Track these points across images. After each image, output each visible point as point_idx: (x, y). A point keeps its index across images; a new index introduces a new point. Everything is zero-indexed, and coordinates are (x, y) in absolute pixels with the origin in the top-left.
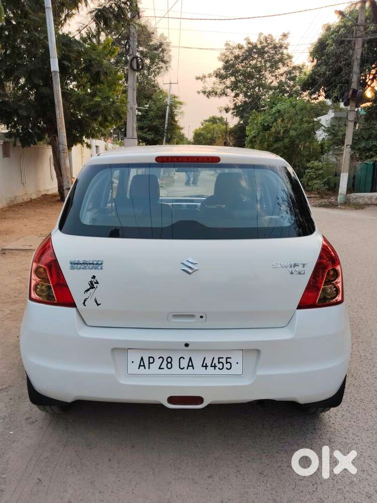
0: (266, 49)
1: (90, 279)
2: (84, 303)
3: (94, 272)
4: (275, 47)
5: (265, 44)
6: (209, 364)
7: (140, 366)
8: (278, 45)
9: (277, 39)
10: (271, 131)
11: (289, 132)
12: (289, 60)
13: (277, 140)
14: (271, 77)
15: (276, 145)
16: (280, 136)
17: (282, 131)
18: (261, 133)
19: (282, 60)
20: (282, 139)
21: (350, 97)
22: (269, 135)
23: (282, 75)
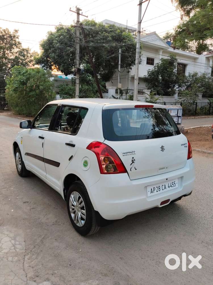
0: (5, 37)
1: (132, 159)
2: (131, 170)
3: (133, 156)
4: (10, 36)
5: (4, 34)
6: (170, 186)
7: (151, 192)
8: (12, 35)
9: (12, 32)
10: (27, 86)
11: (38, 87)
12: (20, 45)
13: (31, 90)
14: (10, 54)
15: (31, 94)
16: (33, 88)
17: (34, 86)
18: (21, 86)
19: (15, 44)
20: (35, 90)
21: (76, 72)
22: (27, 87)
23: (16, 53)
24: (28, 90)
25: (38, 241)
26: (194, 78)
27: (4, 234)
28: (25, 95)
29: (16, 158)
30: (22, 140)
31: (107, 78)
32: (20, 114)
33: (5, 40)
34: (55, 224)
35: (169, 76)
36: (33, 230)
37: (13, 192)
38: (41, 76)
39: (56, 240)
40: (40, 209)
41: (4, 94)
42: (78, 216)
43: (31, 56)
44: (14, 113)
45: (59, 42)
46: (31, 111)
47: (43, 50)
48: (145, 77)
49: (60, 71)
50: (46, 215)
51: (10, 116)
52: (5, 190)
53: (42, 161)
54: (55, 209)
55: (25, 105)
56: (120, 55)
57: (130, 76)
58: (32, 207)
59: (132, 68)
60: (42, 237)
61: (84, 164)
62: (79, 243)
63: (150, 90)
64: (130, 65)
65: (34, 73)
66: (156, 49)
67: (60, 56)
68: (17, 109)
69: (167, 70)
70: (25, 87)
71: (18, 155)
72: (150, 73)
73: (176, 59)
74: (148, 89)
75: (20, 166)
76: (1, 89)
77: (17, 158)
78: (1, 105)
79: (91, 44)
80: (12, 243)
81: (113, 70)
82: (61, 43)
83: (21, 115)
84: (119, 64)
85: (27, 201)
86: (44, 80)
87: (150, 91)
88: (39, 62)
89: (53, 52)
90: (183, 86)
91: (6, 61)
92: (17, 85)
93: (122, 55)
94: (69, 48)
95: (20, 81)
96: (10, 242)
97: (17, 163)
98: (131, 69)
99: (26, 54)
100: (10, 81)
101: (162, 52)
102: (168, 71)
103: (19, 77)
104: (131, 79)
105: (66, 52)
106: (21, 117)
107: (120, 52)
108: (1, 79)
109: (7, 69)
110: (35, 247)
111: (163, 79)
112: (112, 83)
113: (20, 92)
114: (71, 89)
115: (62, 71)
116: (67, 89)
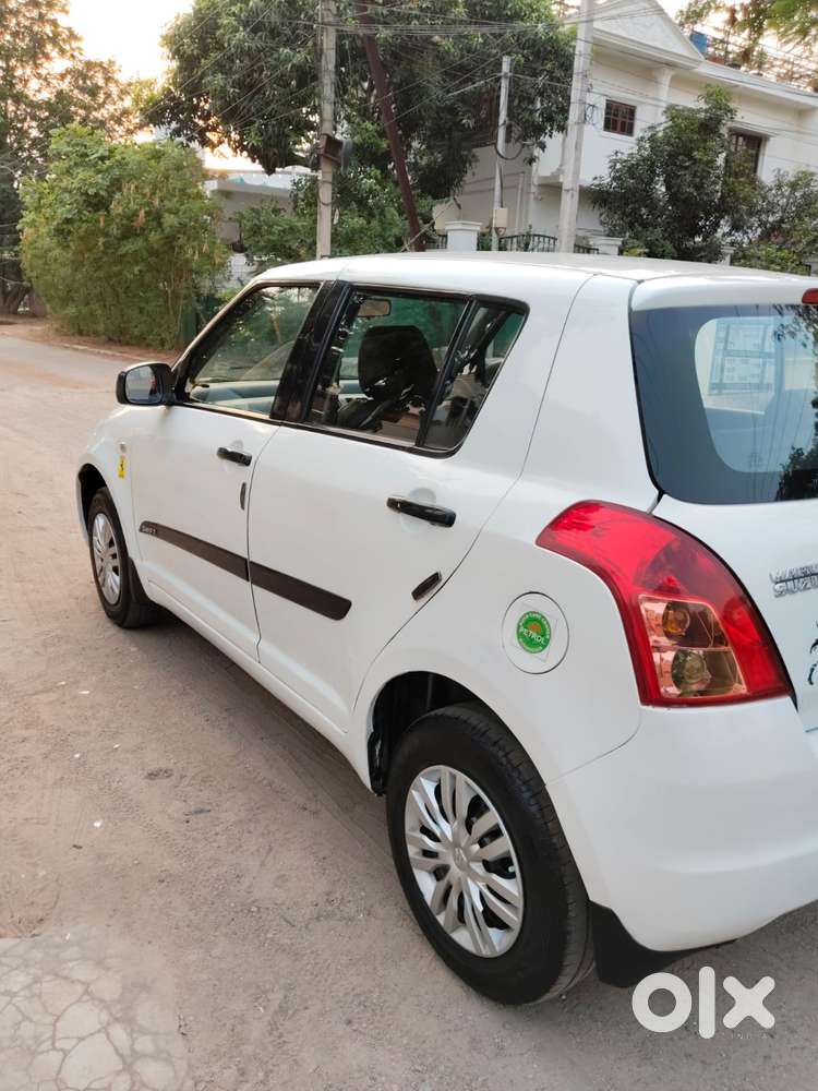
2: (810, 679)
10: (113, 213)
11: (156, 217)
12: (74, 44)
13: (128, 233)
14: (34, 84)
15: (129, 247)
16: (134, 224)
17: (142, 213)
18: (85, 212)
19: (54, 40)
20: (142, 232)
21: (322, 151)
22: (109, 220)
23: (63, 76)
24: (114, 230)
25: (256, 1030)
26: (798, 194)
27: (66, 978)
28: (104, 253)
29: (95, 538)
30: (122, 458)
31: (441, 183)
32: (81, 333)
33: (14, 21)
34: (329, 916)
35: (698, 180)
36: (216, 952)
37: (89, 713)
38: (170, 172)
39: (349, 1022)
40: (233, 818)
41: (16, 248)
42: (466, 897)
43: (121, 91)
44: (55, 326)
45: (246, 24)
46: (125, 318)
47: (175, 64)
48: (597, 182)
49: (245, 153)
50: (271, 855)
51: (43, 339)
52: (51, 703)
53: (239, 575)
54: (306, 813)
55: (101, 298)
56: (504, 84)
57: (535, 181)
58: (192, 805)
59: (548, 145)
60: (274, 1006)
61: (520, 635)
62: (474, 1044)
63: (619, 241)
64: (539, 130)
65: (138, 157)
66: (645, 67)
67: (248, 86)
68: (71, 310)
69: (691, 158)
70: (101, 219)
71: (105, 528)
72: (618, 166)
73: (730, 111)
74: (608, 236)
75: (114, 581)
76: (3, 229)
77: (100, 541)
78: (6, 295)
79: (383, 33)
80: (117, 1044)
81: (465, 153)
82: (255, 31)
83: (89, 335)
84: (501, 122)
85: (163, 764)
86: (183, 191)
87: (620, 243)
88: (155, 114)
89: (220, 67)
90: (750, 228)
91: (18, 109)
92: (70, 211)
93: (514, 83)
94: (287, 50)
95: (82, 194)
96: (103, 1035)
97: (98, 562)
98: (543, 147)
99: (101, 82)
100: (37, 196)
101: (669, 77)
102: (695, 161)
103: (80, 176)
104: (540, 194)
105: (275, 68)
106: (85, 343)
107: (506, 68)
108: (3, 186)
109: (26, 146)
110: (243, 1073)
111: (674, 196)
112: (459, 206)
113: (81, 238)
114: (292, 229)
115: (254, 153)
116: (276, 229)
